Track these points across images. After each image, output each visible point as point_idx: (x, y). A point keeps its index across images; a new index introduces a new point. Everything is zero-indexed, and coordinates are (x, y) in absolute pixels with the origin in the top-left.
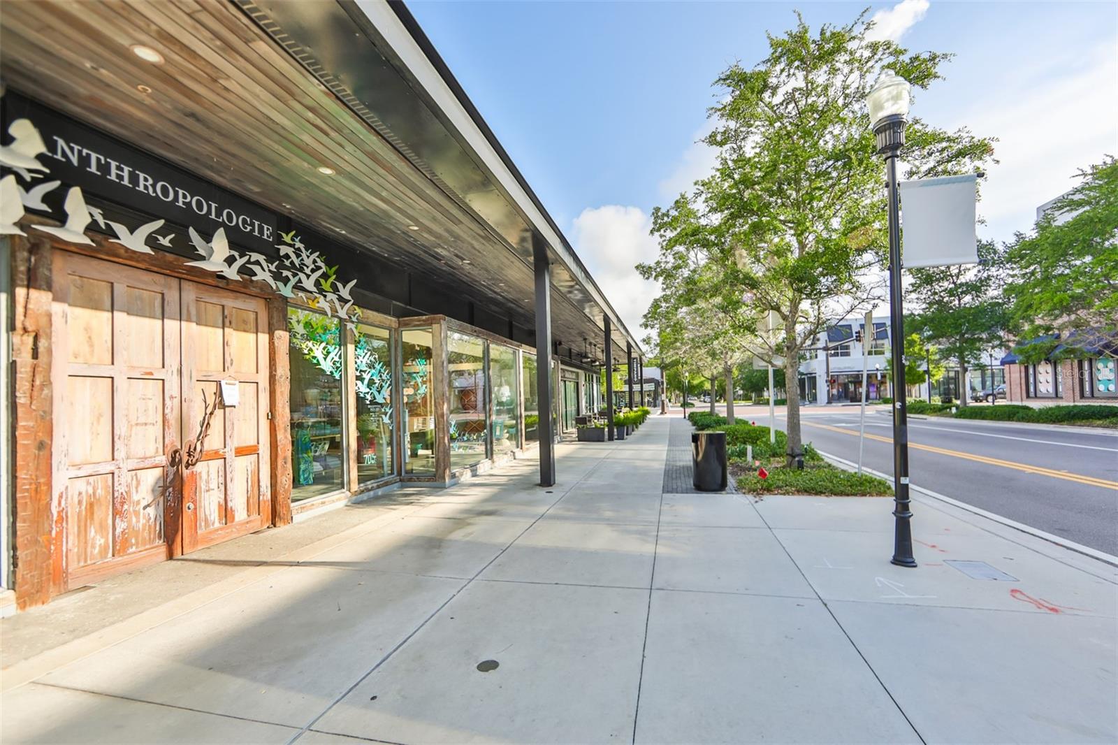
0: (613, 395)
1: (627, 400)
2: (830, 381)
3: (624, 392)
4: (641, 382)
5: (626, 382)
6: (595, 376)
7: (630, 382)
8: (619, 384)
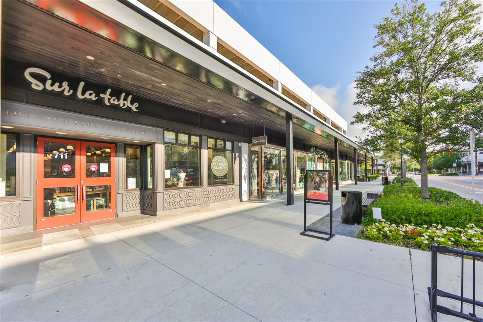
0: (367, 170)
1: (371, 173)
2: (478, 165)
3: (370, 169)
4: (377, 165)
5: (371, 166)
6: (360, 165)
7: (372, 166)
8: (369, 167)
